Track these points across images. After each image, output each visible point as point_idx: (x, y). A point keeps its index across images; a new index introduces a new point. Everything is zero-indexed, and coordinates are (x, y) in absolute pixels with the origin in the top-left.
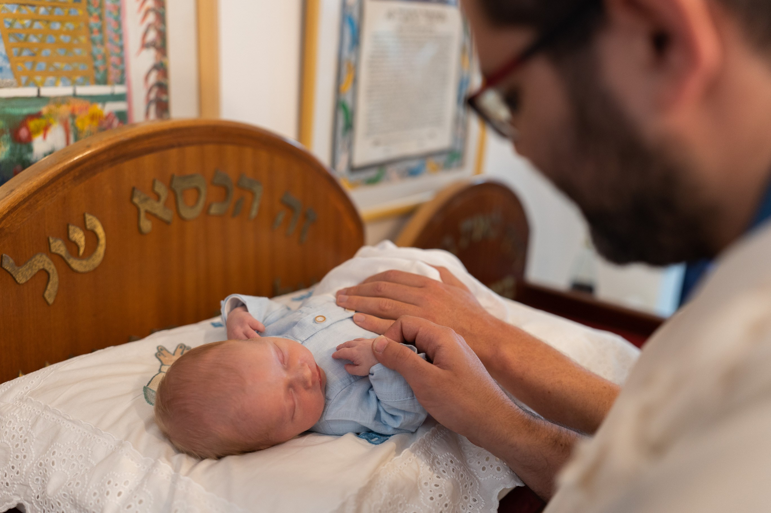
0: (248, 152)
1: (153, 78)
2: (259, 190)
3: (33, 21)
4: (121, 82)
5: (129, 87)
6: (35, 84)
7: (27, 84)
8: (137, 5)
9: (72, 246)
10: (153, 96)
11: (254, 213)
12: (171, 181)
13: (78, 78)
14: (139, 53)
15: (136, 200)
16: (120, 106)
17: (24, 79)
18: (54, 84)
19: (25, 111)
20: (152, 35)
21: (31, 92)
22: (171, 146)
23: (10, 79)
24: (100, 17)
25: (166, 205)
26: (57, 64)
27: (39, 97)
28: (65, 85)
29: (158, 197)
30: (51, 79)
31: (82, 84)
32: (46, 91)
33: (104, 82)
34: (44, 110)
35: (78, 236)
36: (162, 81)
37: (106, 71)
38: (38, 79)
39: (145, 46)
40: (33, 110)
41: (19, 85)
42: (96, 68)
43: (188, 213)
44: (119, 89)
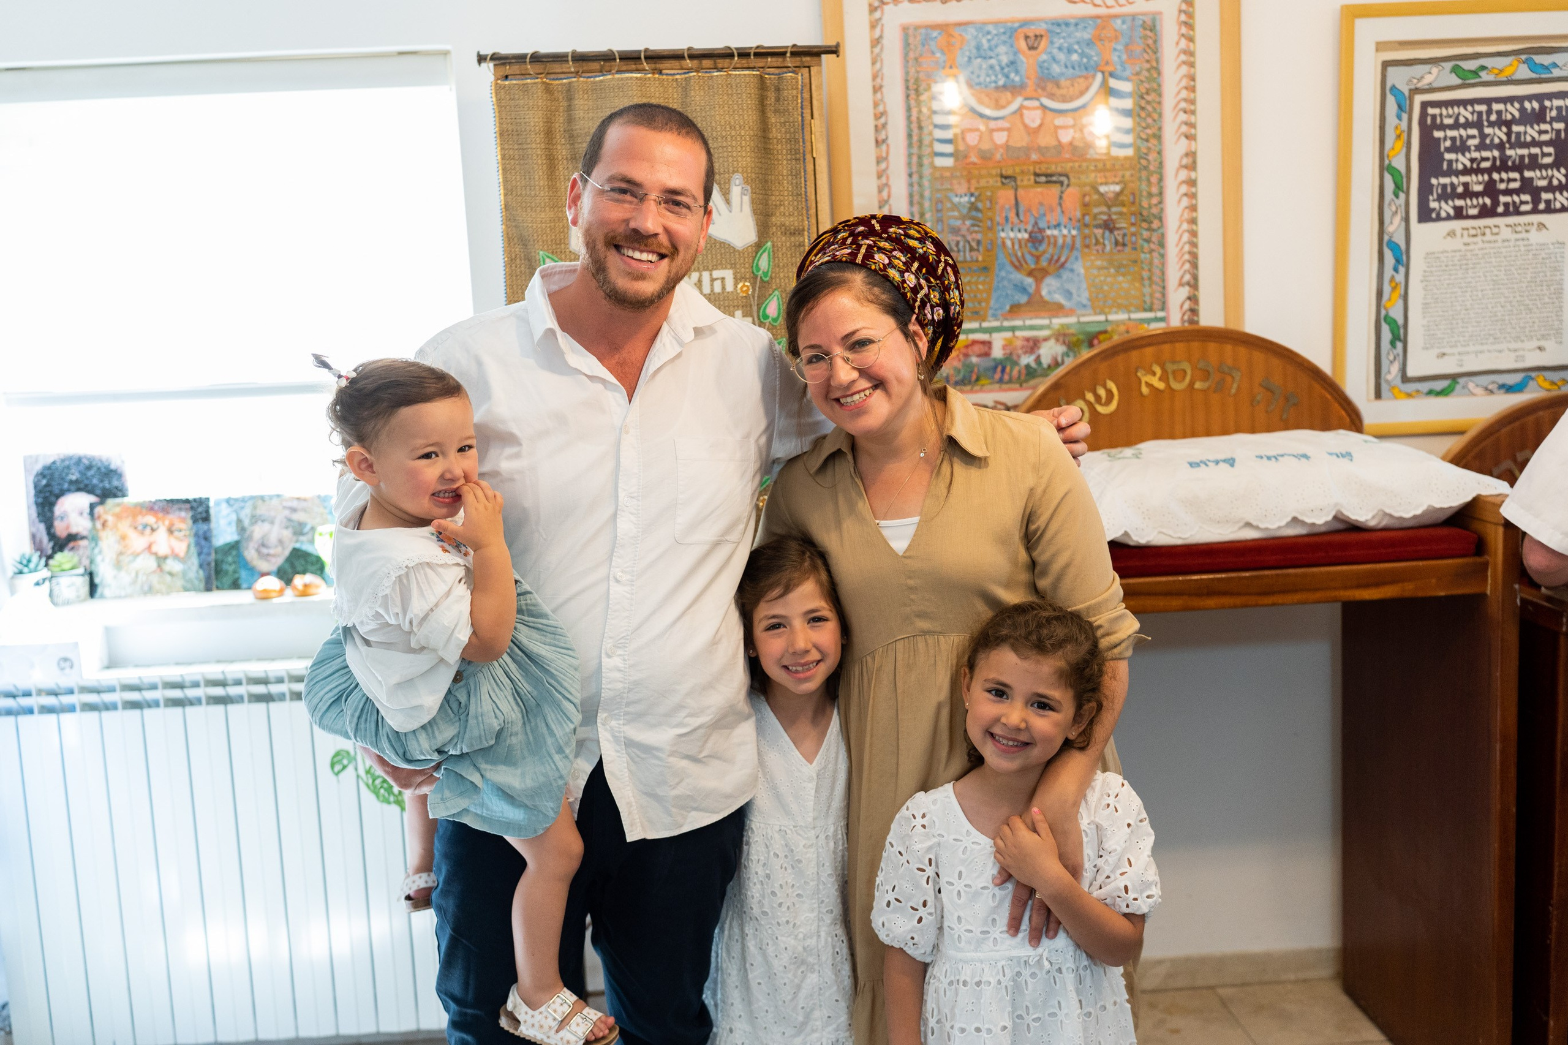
0: (1228, 348)
1: (1187, 306)
2: (1237, 375)
3: (1106, 276)
4: (1163, 309)
5: (1168, 313)
6: (1106, 314)
7: (1100, 314)
8: (1176, 260)
9: (1098, 398)
10: (1186, 317)
11: (1233, 391)
12: (1164, 364)
13: (1132, 309)
14: (1176, 290)
15: (1139, 374)
16: (1162, 325)
17: (1098, 311)
18: (1116, 313)
19: (1097, 329)
20: (1187, 277)
21: (1102, 318)
22: (1165, 342)
23: (1090, 311)
24: (1150, 270)
25: (1160, 379)
26: (1119, 301)
27: (1107, 321)
28: (1124, 313)
29: (1154, 374)
30: (1114, 310)
31: (1136, 311)
32: (1111, 317)
33: (1151, 310)
34: (1109, 328)
35: (1102, 392)
36: (1193, 306)
37: (1152, 303)
38: (1107, 310)
39: (1181, 284)
40: (1102, 328)
41: (1096, 314)
42: (1145, 302)
43: (1176, 386)
44: (1160, 314)
